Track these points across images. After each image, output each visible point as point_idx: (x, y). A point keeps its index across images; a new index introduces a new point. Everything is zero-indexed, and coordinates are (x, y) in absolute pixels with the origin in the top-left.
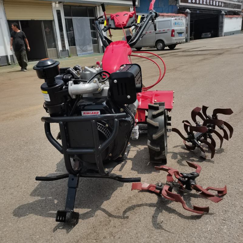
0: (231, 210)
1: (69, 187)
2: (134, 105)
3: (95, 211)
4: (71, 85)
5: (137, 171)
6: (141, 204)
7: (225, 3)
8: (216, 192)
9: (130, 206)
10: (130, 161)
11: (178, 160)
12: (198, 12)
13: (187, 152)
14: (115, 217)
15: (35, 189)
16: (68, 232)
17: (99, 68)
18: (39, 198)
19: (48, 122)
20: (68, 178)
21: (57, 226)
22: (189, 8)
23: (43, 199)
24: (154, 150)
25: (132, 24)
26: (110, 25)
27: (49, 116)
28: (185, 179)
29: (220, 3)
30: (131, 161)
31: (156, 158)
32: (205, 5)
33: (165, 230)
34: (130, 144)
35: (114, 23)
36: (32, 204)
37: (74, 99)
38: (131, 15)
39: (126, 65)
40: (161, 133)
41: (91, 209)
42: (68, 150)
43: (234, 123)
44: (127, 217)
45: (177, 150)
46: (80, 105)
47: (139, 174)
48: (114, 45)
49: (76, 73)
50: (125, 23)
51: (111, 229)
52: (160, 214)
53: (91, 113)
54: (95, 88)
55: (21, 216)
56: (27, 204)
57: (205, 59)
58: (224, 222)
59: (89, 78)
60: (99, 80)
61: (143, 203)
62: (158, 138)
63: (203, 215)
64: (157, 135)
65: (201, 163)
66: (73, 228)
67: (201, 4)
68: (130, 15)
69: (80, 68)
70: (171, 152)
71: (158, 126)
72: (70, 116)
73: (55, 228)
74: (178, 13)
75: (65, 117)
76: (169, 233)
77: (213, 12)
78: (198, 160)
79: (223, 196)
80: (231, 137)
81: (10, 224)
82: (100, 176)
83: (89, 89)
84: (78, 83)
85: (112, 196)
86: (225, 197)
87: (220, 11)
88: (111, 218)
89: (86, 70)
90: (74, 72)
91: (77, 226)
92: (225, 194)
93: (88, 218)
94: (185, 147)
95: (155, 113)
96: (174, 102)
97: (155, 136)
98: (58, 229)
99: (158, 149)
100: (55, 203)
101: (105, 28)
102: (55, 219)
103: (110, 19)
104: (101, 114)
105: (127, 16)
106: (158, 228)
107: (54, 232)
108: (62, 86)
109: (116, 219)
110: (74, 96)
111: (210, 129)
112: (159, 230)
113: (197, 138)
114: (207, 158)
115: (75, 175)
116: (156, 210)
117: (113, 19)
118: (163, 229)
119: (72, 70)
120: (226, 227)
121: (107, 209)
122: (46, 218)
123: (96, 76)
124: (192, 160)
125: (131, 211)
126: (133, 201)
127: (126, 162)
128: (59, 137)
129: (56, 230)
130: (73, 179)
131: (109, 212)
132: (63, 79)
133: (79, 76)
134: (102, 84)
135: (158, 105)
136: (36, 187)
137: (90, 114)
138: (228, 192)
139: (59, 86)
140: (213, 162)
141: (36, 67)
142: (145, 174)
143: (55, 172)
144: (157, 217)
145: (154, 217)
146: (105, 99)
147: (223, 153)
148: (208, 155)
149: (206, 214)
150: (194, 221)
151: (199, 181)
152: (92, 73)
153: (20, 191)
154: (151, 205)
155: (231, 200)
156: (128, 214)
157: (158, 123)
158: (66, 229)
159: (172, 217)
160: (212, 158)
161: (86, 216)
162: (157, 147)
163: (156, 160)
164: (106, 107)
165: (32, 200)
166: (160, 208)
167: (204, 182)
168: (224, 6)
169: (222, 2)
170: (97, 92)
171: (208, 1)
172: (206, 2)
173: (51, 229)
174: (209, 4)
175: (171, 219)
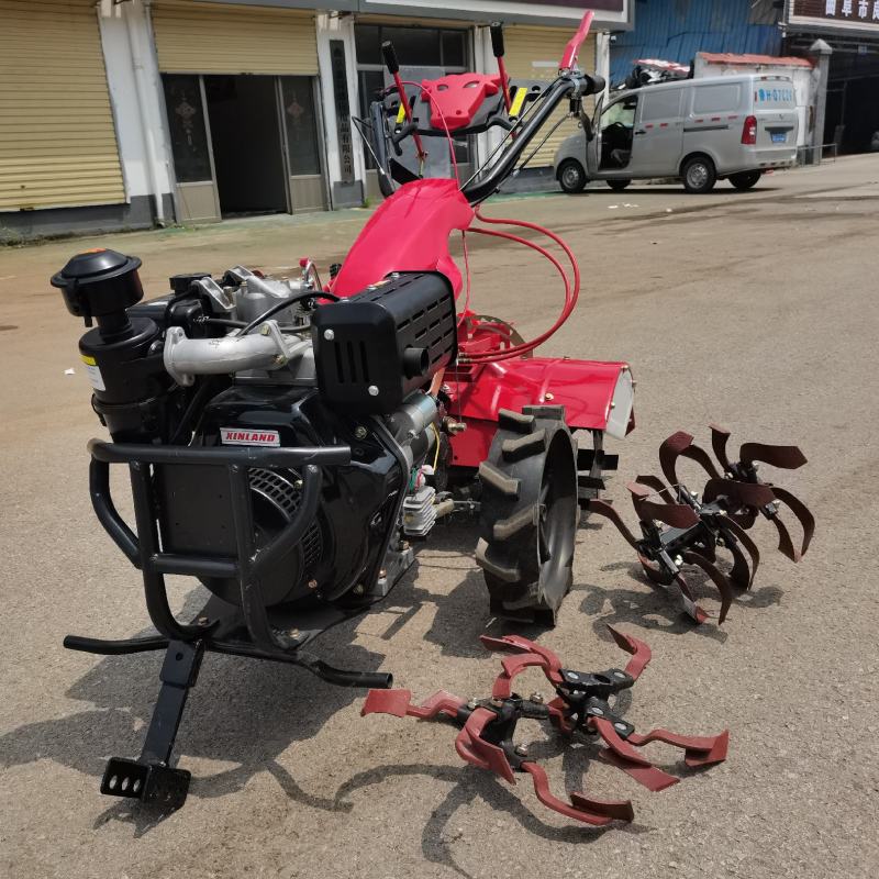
1: (165, 683)
2: (409, 417)
3: (251, 773)
4: (175, 341)
5: (443, 645)
6: (410, 766)
9: (373, 767)
10: (433, 604)
11: (601, 619)
12: (862, 50)
13: (645, 589)
14: (309, 801)
15: (91, 673)
16: (138, 835)
18: (91, 707)
19: (104, 460)
20: (166, 651)
21: (113, 809)
22: (824, 37)
23: (103, 710)
24: (499, 575)
25: (491, 121)
26: (416, 120)
27: (109, 440)
30: (437, 604)
31: (508, 606)
33: (457, 869)
36: (62, 723)
37: (187, 388)
38: (493, 85)
40: (524, 517)
41: (238, 765)
42: (155, 557)
43: (862, 496)
44: (348, 807)
47: (445, 657)
49: (220, 295)
50: (465, 114)
51: (279, 843)
52: (463, 807)
53: (250, 437)
55: (17, 760)
57: (852, 235)
58: (672, 864)
61: (421, 762)
62: (512, 535)
63: (611, 828)
64: (509, 526)
65: (680, 636)
66: (161, 821)
67: (876, 21)
68: (486, 87)
70: (585, 587)
71: (515, 490)
73: (104, 814)
74: (781, 56)
75: (157, 446)
78: (671, 623)
79: (707, 769)
80: (805, 548)
85: (326, 724)
86: (713, 772)
88: (292, 803)
89: (252, 288)
90: (215, 291)
91: (175, 817)
92: (717, 763)
93: (219, 793)
95: (513, 443)
96: (613, 404)
97: (502, 528)
98: (112, 820)
99: (513, 575)
100: (136, 728)
101: (400, 129)
103: (420, 98)
104: (283, 444)
105: (477, 89)
106: (436, 858)
107: (95, 828)
108: (148, 340)
109: (310, 808)
110: (185, 377)
111: (722, 517)
112: (436, 866)
113: (672, 544)
114: (707, 621)
115: (190, 642)
116: (452, 792)
118: (451, 863)
119: (211, 284)
121: (291, 770)
122: (89, 777)
123: (279, 312)
124: (652, 621)
125: (369, 787)
126: (388, 752)
127: (420, 606)
129: (107, 820)
130: (179, 657)
131: (296, 780)
133: (231, 306)
135: (530, 418)
136: (97, 667)
137: (246, 439)
138: (731, 754)
139: (139, 341)
140: (722, 637)
141: (60, 277)
142: (466, 656)
144: (446, 816)
145: (439, 817)
146: (303, 391)
147: (774, 607)
148: (712, 606)
149: (621, 828)
150: (570, 847)
151: (643, 701)
152: (270, 298)
153: (44, 674)
154: (442, 773)
155: (730, 787)
156: (355, 795)
157: (516, 481)
158: (138, 824)
159: (500, 823)
160: (720, 623)
161: (217, 785)
162: (509, 566)
163: (511, 613)
164: (298, 419)
165: (67, 709)
166: (470, 788)
167: (662, 709)
170: (275, 367)
173: (91, 814)
175: (494, 829)
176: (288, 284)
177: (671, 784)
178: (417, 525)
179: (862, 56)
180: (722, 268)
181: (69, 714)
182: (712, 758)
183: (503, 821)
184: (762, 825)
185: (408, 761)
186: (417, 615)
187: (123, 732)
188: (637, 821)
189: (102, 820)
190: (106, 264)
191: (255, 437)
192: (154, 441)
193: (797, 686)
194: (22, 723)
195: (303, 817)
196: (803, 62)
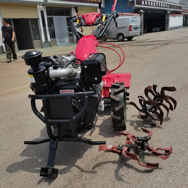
0: (175, 165)
1: (50, 149)
2: (100, 85)
3: (71, 167)
4: (52, 70)
5: (103, 136)
6: (106, 162)
7: (170, 5)
8: (164, 152)
9: (98, 163)
11: (135, 127)
12: (149, 12)
13: (142, 120)
15: (24, 151)
16: (49, 184)
17: (73, 56)
18: (27, 158)
19: (34, 99)
20: (50, 142)
21: (41, 180)
22: (142, 9)
23: (30, 158)
24: (116, 119)
25: (99, 22)
26: (82, 23)
27: (35, 94)
28: (140, 142)
30: (99, 127)
31: (118, 126)
32: (155, 6)
33: (125, 182)
34: (97, 115)
35: (85, 21)
36: (21, 162)
37: (54, 81)
38: (98, 15)
39: (94, 54)
40: (121, 106)
41: (67, 166)
42: (49, 120)
44: (96, 172)
45: (134, 119)
46: (58, 85)
47: (105, 138)
48: (85, 39)
49: (55, 60)
50: (93, 21)
51: (83, 182)
52: (121, 169)
53: (67, 92)
54: (70, 72)
55: (13, 172)
56: (18, 162)
57: (155, 48)
58: (170, 174)
59: (66, 64)
60: (73, 66)
61: (108, 161)
62: (119, 110)
64: (118, 108)
65: (153, 129)
66: (53, 181)
67: (152, 6)
68: (97, 15)
69: (58, 57)
70: (129, 121)
71: (119, 100)
72: (51, 94)
73: (39, 181)
74: (134, 13)
75: (47, 95)
76: (128, 184)
77: (161, 12)
78: (150, 126)
79: (169, 155)
80: (175, 108)
81: (4, 178)
82: (74, 140)
83: (65, 73)
84: (57, 68)
86: (171, 155)
87: (166, 11)
88: (83, 173)
89: (63, 58)
90: (54, 60)
91: (56, 179)
92: (171, 153)
93: (65, 173)
94: (140, 117)
95: (117, 90)
96: (131, 82)
97: (117, 109)
98: (42, 182)
99: (120, 119)
100: (40, 161)
101: (78, 25)
102: (39, 174)
103: (82, 18)
104: (75, 92)
105: (95, 16)
106: (119, 180)
107: (38, 184)
108: (44, 71)
109: (87, 173)
110: (54, 78)
111: (159, 103)
112: (120, 182)
113: (149, 109)
114: (157, 125)
115: (55, 140)
116: (118, 166)
117: (84, 18)
118: (123, 181)
119: (52, 58)
120: (171, 178)
121: (80, 166)
122: (32, 173)
123: (71, 63)
124: (146, 126)
125: (99, 167)
126: (100, 159)
127: (95, 128)
128: (42, 110)
130: (53, 143)
131: (82, 168)
132: (45, 66)
133: (58, 63)
134: (76, 69)
135: (119, 85)
136: (25, 149)
138: (173, 151)
139: (42, 71)
140: (162, 128)
141: (24, 56)
142: (109, 137)
143: (40, 137)
144: (118, 171)
145: (117, 172)
146: (78, 80)
147: (169, 121)
148: (158, 123)
149: (157, 169)
150: (147, 174)
151: (150, 142)
152: (67, 60)
153: (12, 152)
154: (114, 162)
155: (175, 158)
156: (96, 169)
157: (119, 98)
158: (48, 182)
160: (160, 125)
161: (64, 171)
162: (118, 117)
163: (118, 127)
164: (78, 86)
165: (21, 159)
166: (121, 165)
167: (155, 144)
168: (170, 8)
169: (167, 4)
170: (72, 75)
171: (157, 4)
172: (156, 4)
173: (36, 182)
174: (158, 6)
175: (130, 173)
176: (70, 57)
177: (167, 158)
178: (101, 109)
179: (149, 13)
181: (22, 160)
182: (170, 152)
183: (131, 170)
184: (185, 164)
185: (105, 161)
187: (37, 162)
188: (159, 167)
189: (39, 183)
190: (35, 53)
191: (68, 91)
192: (46, 94)
194: (11, 164)
195: (86, 176)
196: (138, 14)
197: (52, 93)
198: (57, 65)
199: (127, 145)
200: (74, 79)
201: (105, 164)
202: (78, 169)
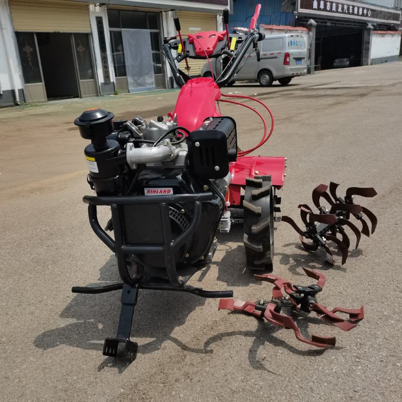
0: (369, 343)
2: (225, 180)
3: (162, 341)
4: (131, 149)
5: (226, 282)
6: (232, 332)
7: (372, 10)
8: (348, 316)
9: (216, 334)
10: (215, 266)
11: (291, 266)
12: (329, 24)
13: (305, 253)
14: (193, 350)
15: (68, 306)
16: (120, 372)
17: (172, 122)
18: (75, 321)
19: (94, 204)
20: (122, 290)
21: (104, 363)
22: (313, 18)
23: (81, 321)
24: (254, 249)
25: (222, 52)
26: (188, 52)
27: (95, 195)
28: (300, 295)
29: (365, 10)
30: (217, 265)
31: (256, 263)
32: (340, 13)
33: (268, 371)
34: (217, 240)
35: (195, 48)
36: (63, 329)
37: (135, 170)
39: (213, 118)
40: (265, 223)
41: (154, 339)
42: (123, 247)
44: (211, 351)
45: (289, 251)
46: (141, 179)
47: (230, 287)
48: (194, 84)
49: (136, 129)
50: (211, 49)
51: (186, 369)
52: (261, 347)
53: (159, 192)
54: (166, 153)
55: (48, 346)
56: (57, 329)
57: (338, 104)
59: (157, 137)
60: (171, 141)
61: (235, 330)
62: (260, 231)
63: (327, 349)
64: (259, 227)
65: (327, 271)
66: (128, 365)
67: (334, 12)
68: (219, 37)
69: (142, 121)
70: (279, 254)
71: (260, 211)
72: (128, 195)
73: (101, 365)
74: (295, 26)
75: (120, 197)
76: (274, 376)
77: (354, 25)
78: (321, 266)
79: (358, 322)
80: (373, 231)
81: (31, 358)
82: (171, 287)
83: (158, 156)
84: (140, 144)
85: (187, 319)
86: (360, 323)
87: (365, 24)
88: (185, 352)
89: (151, 125)
90: (134, 128)
91: (134, 363)
92: (361, 319)
93: (150, 351)
94: (303, 246)
95: (256, 192)
96: (285, 175)
97: (255, 228)
98: (105, 368)
99: (260, 249)
100: (100, 328)
101: (180, 56)
102: (101, 352)
103: (188, 42)
104: (175, 193)
105: (215, 38)
106: (258, 368)
107: (99, 371)
108: (116, 150)
109: (194, 353)
110: (134, 165)
111: (342, 219)
112: (259, 371)
113: (321, 232)
114: (336, 264)
115: (133, 286)
116: (254, 341)
117: (192, 42)
118: (265, 369)
119: (131, 124)
120: (360, 367)
121: (179, 339)
122: (87, 350)
123: (168, 135)
124: (313, 266)
125: (217, 342)
126: (220, 328)
127: (210, 267)
128: (110, 227)
129: (103, 368)
130: (129, 292)
131: (183, 343)
132: (117, 139)
133: (141, 134)
134: (177, 148)
135: (261, 180)
136: (70, 304)
137: (157, 192)
138: (365, 316)
139: (112, 151)
140: (344, 270)
141: (78, 120)
142: (239, 286)
143: (99, 282)
144: (256, 351)
145: (252, 352)
146: (180, 170)
147: (361, 256)
148: (338, 260)
149: (331, 348)
150: (313, 358)
151: (321, 298)
152: (160, 129)
153: (45, 309)
154: (247, 334)
155: (370, 328)
156: (212, 346)
157: (260, 208)
158: (118, 368)
159: (280, 351)
160: (342, 264)
161: (147, 348)
162: (258, 245)
163: (257, 266)
164: (182, 182)
165: (63, 323)
166: (261, 339)
167: (330, 300)
168: (372, 16)
169: (368, 9)
170: (169, 160)
171: (346, 7)
172: (343, 9)
173: (94, 366)
174: (347, 12)
175: (278, 354)
176: (166, 124)
177: (353, 327)
178: (226, 228)
179: (329, 27)
180: (287, 118)
181: (65, 325)
182: (360, 317)
183: (280, 350)
185: (230, 330)
186: (210, 270)
187: (95, 330)
188: (336, 345)
189: (101, 368)
190: (99, 115)
191: (161, 191)
192: (119, 195)
193: (382, 287)
194: (43, 331)
195: (190, 357)
196: (305, 29)
197: (130, 195)
198: (140, 138)
199: (274, 300)
200: (173, 167)
201: (229, 337)
202: (176, 345)
